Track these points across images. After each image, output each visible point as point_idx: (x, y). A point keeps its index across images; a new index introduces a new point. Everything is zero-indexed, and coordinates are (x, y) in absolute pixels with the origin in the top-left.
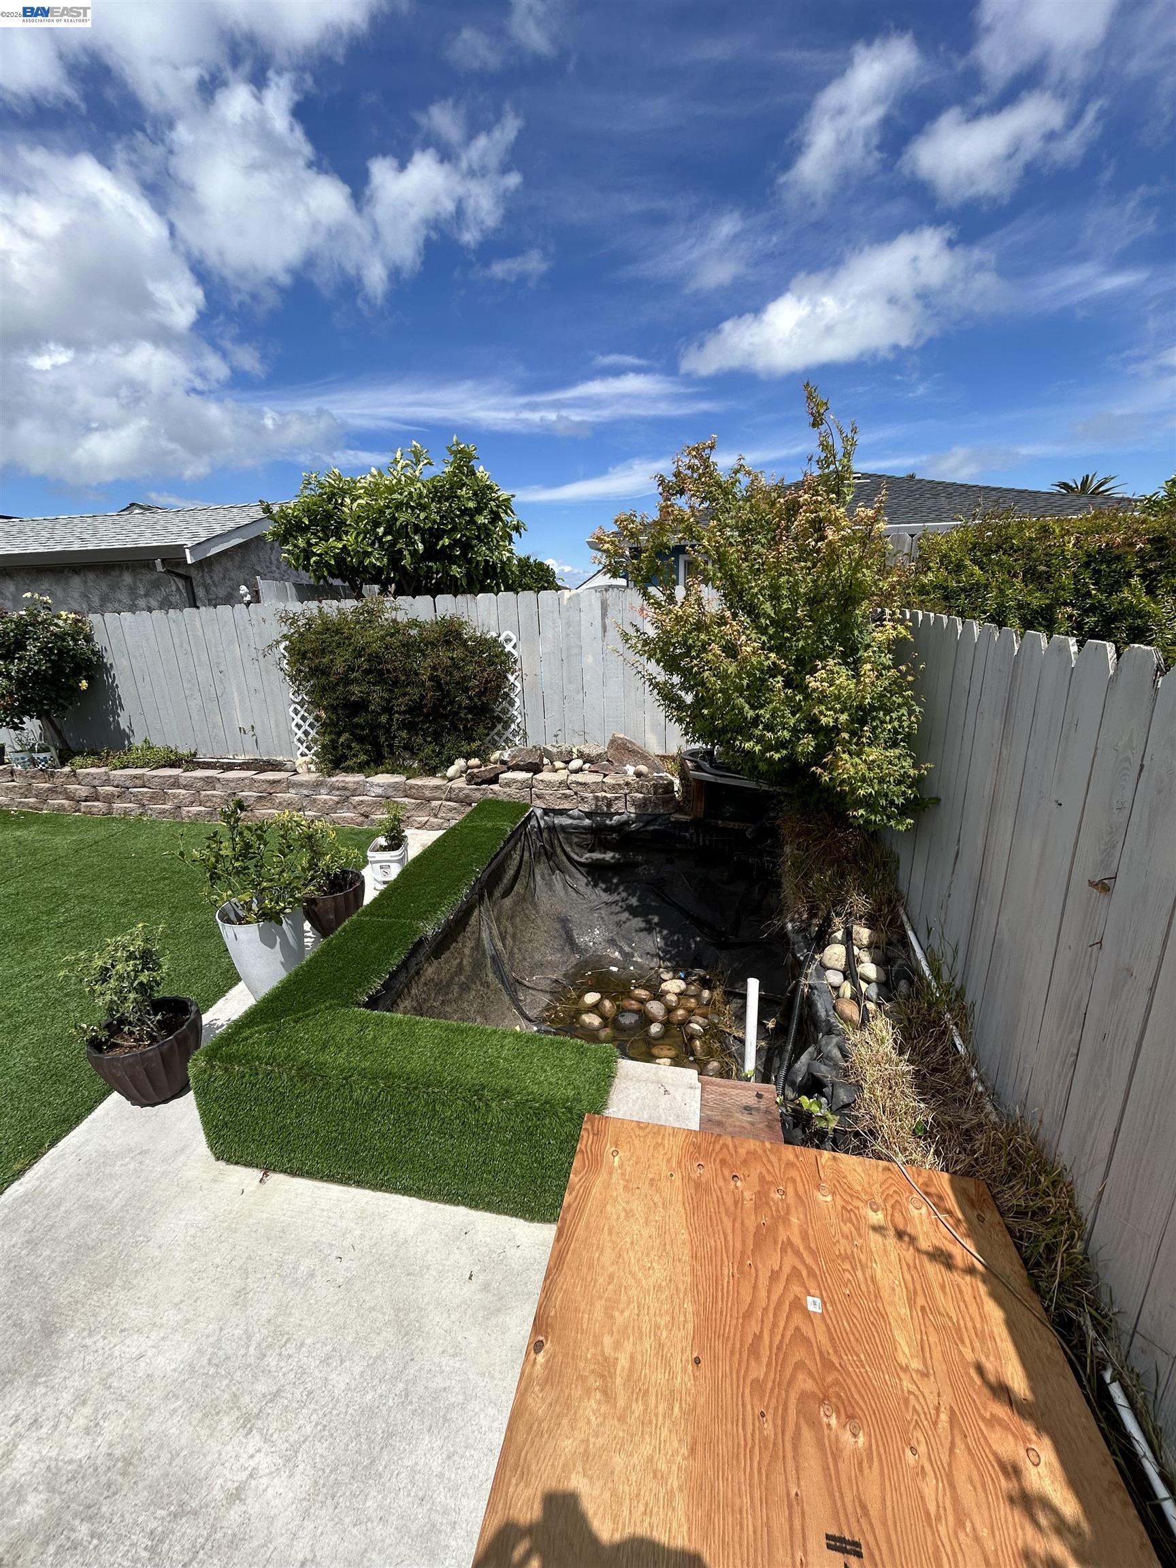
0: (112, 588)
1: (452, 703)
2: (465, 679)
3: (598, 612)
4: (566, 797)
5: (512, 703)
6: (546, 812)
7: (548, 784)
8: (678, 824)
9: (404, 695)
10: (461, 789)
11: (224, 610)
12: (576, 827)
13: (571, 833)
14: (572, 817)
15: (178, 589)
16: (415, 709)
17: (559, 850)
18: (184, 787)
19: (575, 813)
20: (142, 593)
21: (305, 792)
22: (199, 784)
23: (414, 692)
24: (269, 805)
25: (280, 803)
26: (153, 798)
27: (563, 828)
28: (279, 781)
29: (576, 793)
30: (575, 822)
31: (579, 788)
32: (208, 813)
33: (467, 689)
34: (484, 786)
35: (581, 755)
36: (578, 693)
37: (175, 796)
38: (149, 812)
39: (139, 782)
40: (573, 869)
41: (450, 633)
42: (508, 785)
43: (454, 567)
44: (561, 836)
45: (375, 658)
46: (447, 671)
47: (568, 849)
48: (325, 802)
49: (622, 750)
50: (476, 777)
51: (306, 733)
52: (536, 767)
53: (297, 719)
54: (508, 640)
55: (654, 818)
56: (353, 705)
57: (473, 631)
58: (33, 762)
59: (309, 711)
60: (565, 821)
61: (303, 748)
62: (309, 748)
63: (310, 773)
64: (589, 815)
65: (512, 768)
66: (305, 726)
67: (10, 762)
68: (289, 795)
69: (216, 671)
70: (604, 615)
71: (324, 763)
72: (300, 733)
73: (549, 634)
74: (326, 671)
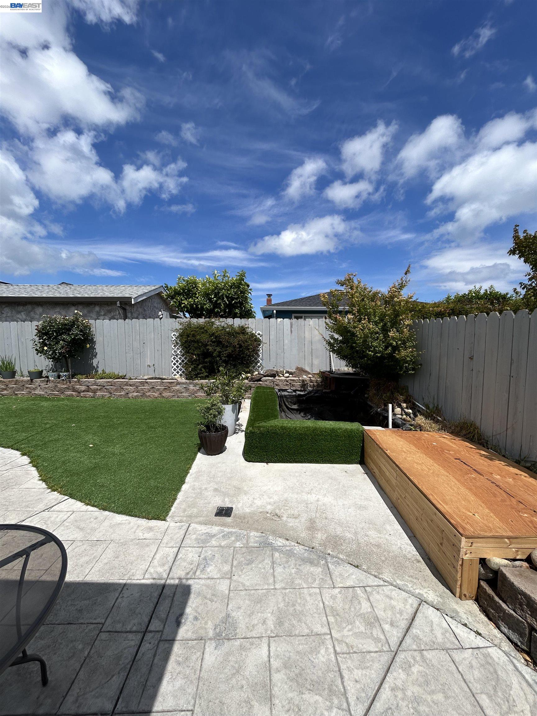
0: (89, 312)
1: (243, 353)
2: (248, 345)
3: (289, 326)
4: (287, 385)
5: (259, 356)
6: (279, 390)
7: (281, 381)
8: (325, 393)
9: (226, 351)
10: (247, 383)
11: (150, 320)
12: (290, 396)
13: (288, 398)
14: (288, 392)
15: (119, 313)
16: (229, 356)
17: (283, 405)
18: (131, 386)
19: (289, 390)
20: (102, 314)
21: (185, 386)
22: (138, 384)
23: (230, 350)
24: (168, 392)
25: (174, 391)
26: (116, 390)
27: (285, 396)
28: (173, 382)
29: (290, 384)
30: (290, 394)
31: (292, 382)
32: (141, 395)
33: (249, 349)
34: (256, 382)
35: (287, 372)
36: (282, 352)
37: (127, 389)
38: (114, 396)
39: (109, 384)
40: (288, 411)
41: (243, 330)
42: (266, 381)
43: (237, 310)
44: (284, 399)
45: (217, 337)
46: (243, 342)
47: (287, 404)
48: (193, 390)
49: (301, 371)
50: (252, 380)
51: (177, 367)
52: (274, 376)
53: (174, 361)
54: (259, 334)
55: (317, 391)
56: (206, 354)
57: (249, 330)
58: (59, 377)
59: (180, 358)
60: (286, 393)
61: (175, 373)
62: (178, 372)
63: (183, 380)
64: (295, 391)
65: (265, 376)
66: (177, 364)
67: (47, 377)
68: (178, 387)
69: (142, 343)
70: (291, 327)
71: (189, 377)
72: (175, 367)
73: (273, 333)
74: (198, 342)
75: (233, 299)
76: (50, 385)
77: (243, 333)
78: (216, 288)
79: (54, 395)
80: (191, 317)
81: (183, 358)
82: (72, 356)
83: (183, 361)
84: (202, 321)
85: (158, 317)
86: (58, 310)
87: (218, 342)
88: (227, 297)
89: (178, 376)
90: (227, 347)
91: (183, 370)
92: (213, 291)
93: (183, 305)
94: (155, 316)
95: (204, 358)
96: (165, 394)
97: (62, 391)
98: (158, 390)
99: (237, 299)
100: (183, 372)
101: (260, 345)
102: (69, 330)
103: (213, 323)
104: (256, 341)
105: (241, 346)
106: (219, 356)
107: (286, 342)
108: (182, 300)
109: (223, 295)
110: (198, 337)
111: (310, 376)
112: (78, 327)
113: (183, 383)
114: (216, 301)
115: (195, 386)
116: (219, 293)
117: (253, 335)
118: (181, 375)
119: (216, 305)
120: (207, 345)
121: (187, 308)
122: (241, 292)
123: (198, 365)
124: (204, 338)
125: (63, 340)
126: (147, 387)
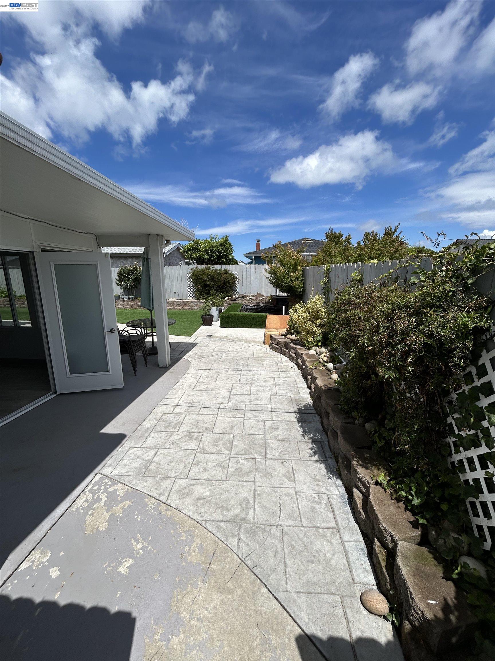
1: (226, 285)
2: (229, 281)
3: (254, 269)
5: (236, 287)
6: (246, 305)
7: (247, 300)
8: (271, 306)
9: (216, 284)
10: (228, 302)
11: (175, 267)
12: (252, 308)
13: (250, 309)
16: (219, 286)
19: (251, 305)
22: (171, 302)
23: (219, 283)
24: (187, 306)
25: (189, 306)
28: (189, 301)
31: (253, 301)
32: (172, 308)
33: (230, 283)
34: (233, 301)
35: (251, 296)
36: (249, 285)
41: (226, 272)
42: (238, 300)
43: (223, 259)
45: (212, 277)
46: (226, 279)
48: (199, 305)
49: (260, 295)
50: (231, 300)
51: (191, 293)
52: (243, 297)
53: (189, 290)
54: (236, 274)
55: (266, 306)
56: (206, 286)
57: (230, 272)
58: (129, 298)
59: (192, 288)
60: (250, 307)
61: (190, 296)
62: (191, 296)
63: (194, 300)
64: (254, 306)
65: (238, 298)
66: (191, 292)
67: (123, 299)
68: (192, 304)
69: (171, 280)
70: (255, 270)
71: (198, 298)
72: (189, 293)
73: (244, 273)
74: (201, 279)
75: (221, 253)
76: (125, 302)
77: (226, 274)
78: (211, 247)
79: (128, 308)
80: (198, 264)
81: (194, 288)
82: (135, 287)
83: (194, 290)
84: (203, 267)
85: (179, 264)
86: (122, 260)
87: (212, 279)
88: (217, 251)
89: (191, 298)
90: (217, 282)
91: (194, 295)
92: (209, 248)
93: (192, 257)
94: (177, 264)
95: (205, 288)
96: (185, 308)
97: (131, 306)
98: (181, 305)
99: (223, 252)
100: (194, 296)
101: (236, 280)
102: (133, 273)
103: (209, 269)
104: (234, 278)
105: (224, 281)
106: (213, 287)
107: (252, 278)
108: (192, 254)
109: (215, 250)
110: (201, 277)
111: (263, 298)
112: (137, 271)
113: (194, 302)
114: (212, 254)
115: (200, 303)
116: (213, 249)
117: (232, 275)
118: (193, 298)
119: (211, 256)
120: (206, 281)
121: (195, 258)
122: (226, 249)
123: (202, 292)
124: (205, 277)
125: (131, 278)
126: (175, 304)
